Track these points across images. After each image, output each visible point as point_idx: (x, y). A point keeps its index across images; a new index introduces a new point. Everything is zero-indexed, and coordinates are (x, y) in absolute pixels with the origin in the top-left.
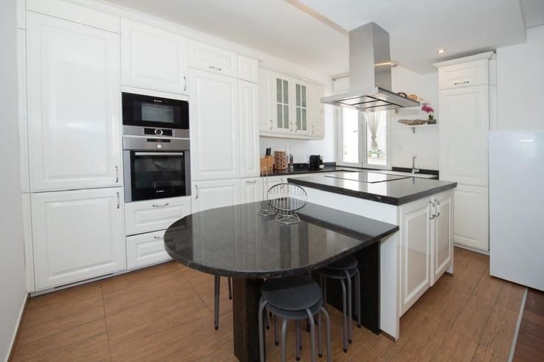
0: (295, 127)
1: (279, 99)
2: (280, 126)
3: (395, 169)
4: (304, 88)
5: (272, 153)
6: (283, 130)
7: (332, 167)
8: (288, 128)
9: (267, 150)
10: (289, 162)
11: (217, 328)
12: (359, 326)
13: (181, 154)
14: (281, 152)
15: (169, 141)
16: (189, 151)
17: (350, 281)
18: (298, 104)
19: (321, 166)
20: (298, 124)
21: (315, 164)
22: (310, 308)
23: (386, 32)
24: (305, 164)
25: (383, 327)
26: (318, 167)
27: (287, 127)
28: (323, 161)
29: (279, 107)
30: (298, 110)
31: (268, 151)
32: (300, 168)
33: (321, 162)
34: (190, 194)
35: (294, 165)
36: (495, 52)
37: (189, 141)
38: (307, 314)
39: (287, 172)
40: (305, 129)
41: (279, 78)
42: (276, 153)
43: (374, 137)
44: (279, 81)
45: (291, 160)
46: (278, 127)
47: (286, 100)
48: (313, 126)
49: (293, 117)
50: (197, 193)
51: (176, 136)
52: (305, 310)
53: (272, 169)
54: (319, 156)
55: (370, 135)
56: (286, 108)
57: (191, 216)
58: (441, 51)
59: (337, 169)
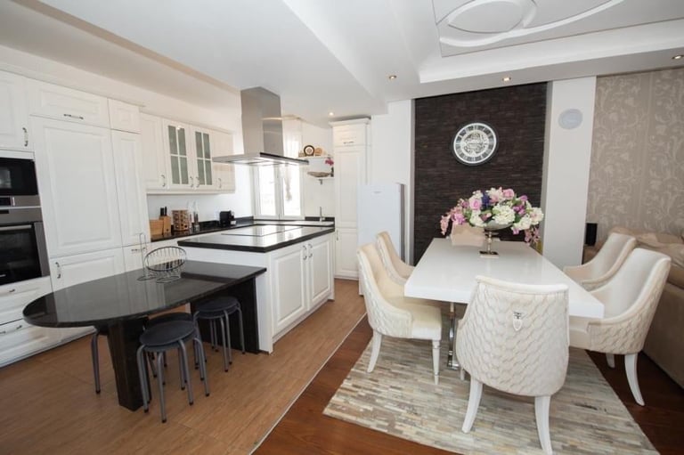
0: (196, 182)
1: (173, 150)
2: (176, 181)
3: (308, 219)
4: (207, 136)
5: (169, 213)
6: (181, 186)
7: (249, 221)
8: (187, 183)
9: (162, 210)
10: (193, 221)
11: (98, 392)
12: (244, 353)
13: (30, 226)
14: (182, 212)
15: (7, 212)
16: (42, 221)
17: (227, 318)
18: (199, 154)
19: (233, 223)
20: (201, 178)
21: (226, 221)
22: (183, 339)
23: (275, 95)
24: (215, 222)
25: (261, 347)
26: (230, 223)
27: (186, 181)
28: (235, 217)
29: (174, 160)
30: (200, 162)
31: (163, 212)
32: (208, 226)
33: (233, 218)
34: (48, 273)
35: (200, 224)
36: (370, 118)
37: (40, 209)
38: (180, 345)
39: (191, 232)
40: (210, 183)
41: (171, 125)
42: (175, 213)
43: (288, 189)
44: (172, 129)
45: (196, 218)
46: (174, 182)
47: (183, 152)
48: (220, 180)
49: (193, 171)
50: (59, 271)
51: (16, 205)
52: (178, 342)
53: (170, 231)
54: (229, 213)
55: (285, 186)
56: (184, 161)
57: (52, 294)
58: (331, 114)
59: (255, 223)
